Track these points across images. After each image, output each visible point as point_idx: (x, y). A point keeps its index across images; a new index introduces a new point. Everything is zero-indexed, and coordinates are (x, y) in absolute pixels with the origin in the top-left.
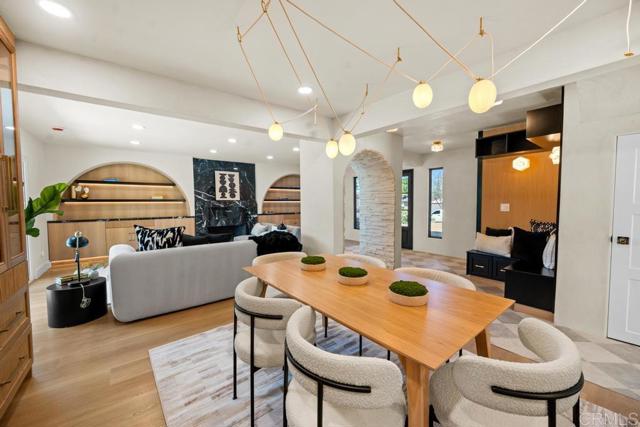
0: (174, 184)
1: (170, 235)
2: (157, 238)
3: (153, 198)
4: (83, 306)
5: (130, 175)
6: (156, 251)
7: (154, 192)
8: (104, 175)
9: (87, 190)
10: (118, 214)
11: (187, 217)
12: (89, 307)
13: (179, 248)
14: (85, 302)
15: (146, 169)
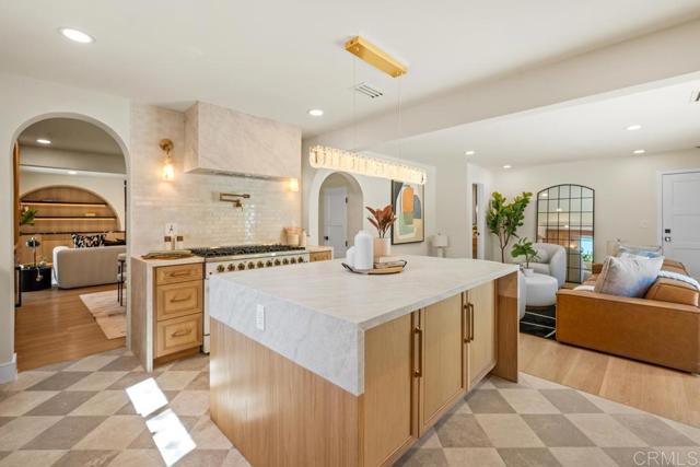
0: (106, 204)
1: (96, 239)
2: (86, 240)
3: (87, 215)
4: (38, 280)
5: (66, 196)
6: (85, 248)
7: (88, 210)
8: (42, 196)
9: (27, 209)
10: (54, 229)
11: (118, 232)
12: (42, 281)
13: (102, 247)
14: (39, 277)
15: (80, 191)
